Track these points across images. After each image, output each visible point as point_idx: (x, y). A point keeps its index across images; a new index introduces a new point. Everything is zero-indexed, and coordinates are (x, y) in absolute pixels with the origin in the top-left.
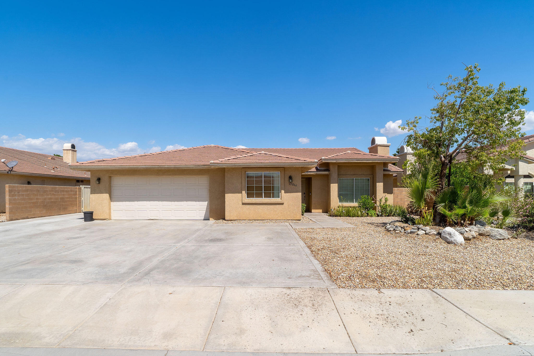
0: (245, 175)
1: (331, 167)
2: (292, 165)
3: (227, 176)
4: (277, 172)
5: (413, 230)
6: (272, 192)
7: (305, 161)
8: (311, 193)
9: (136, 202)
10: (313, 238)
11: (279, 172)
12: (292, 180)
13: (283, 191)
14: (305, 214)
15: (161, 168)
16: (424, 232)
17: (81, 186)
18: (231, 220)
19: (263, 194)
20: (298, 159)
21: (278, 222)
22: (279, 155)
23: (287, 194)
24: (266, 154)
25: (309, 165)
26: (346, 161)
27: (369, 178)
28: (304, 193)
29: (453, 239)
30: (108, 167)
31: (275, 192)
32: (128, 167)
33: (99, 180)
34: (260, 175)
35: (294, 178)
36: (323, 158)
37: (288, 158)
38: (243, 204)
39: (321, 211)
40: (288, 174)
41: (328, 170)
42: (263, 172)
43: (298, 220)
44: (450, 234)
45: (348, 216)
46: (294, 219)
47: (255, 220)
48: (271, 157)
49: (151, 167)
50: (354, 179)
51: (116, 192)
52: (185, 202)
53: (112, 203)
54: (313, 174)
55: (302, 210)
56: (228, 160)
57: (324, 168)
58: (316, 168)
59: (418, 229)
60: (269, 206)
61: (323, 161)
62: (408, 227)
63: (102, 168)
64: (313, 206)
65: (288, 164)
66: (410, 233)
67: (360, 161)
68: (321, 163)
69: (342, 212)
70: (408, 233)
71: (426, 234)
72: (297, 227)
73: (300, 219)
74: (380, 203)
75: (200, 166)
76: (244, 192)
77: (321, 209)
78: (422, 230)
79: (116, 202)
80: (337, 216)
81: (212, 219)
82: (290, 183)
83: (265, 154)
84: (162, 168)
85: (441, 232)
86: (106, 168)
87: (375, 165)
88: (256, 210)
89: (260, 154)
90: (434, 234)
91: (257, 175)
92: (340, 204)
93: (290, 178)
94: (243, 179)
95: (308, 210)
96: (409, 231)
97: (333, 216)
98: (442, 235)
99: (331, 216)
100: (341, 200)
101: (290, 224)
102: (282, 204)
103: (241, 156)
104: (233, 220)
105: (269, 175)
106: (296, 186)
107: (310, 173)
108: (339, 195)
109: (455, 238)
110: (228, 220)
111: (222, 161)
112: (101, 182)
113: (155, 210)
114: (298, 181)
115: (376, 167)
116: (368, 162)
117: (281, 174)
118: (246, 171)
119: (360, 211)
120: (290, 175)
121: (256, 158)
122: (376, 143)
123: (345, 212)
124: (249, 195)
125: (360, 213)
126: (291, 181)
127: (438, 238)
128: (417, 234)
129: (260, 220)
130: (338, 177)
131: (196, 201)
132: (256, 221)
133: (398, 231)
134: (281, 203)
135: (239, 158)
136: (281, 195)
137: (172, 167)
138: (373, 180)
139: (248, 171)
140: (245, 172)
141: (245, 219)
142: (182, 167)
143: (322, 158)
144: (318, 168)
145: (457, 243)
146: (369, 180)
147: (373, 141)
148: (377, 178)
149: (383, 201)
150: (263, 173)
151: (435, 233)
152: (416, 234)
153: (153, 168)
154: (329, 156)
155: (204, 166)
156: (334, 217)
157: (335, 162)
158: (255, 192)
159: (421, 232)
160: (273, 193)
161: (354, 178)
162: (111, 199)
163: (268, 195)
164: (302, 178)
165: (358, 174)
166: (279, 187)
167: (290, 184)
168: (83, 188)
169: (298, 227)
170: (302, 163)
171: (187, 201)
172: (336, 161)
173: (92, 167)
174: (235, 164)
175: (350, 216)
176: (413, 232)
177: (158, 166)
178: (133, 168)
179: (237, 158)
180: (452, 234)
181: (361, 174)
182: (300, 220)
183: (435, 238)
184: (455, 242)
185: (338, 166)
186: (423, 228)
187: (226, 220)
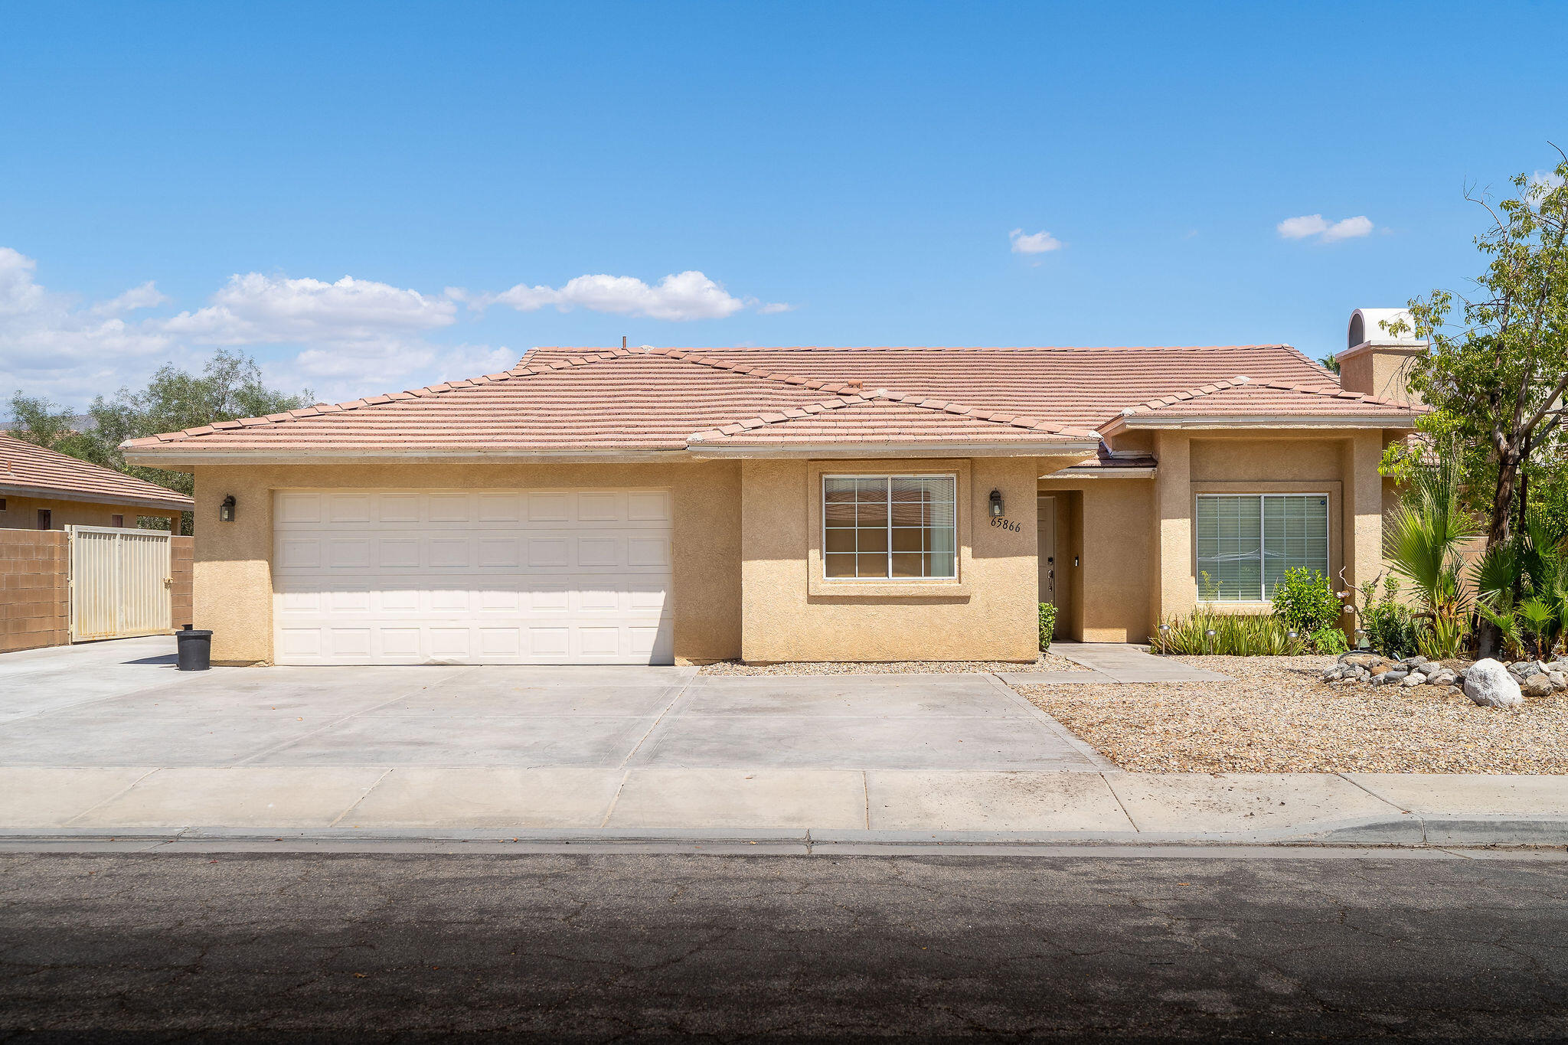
0: (821, 487)
1: (1164, 451)
2: (1002, 451)
3: (752, 491)
4: (944, 475)
5: (1393, 674)
6: (923, 552)
7: (1052, 433)
8: (1077, 558)
9: (376, 595)
10: (1078, 703)
11: (951, 475)
12: (1000, 508)
13: (966, 551)
14: (1054, 648)
15: (490, 458)
16: (1423, 677)
17: (67, 527)
18: (766, 664)
19: (890, 560)
20: (1026, 427)
21: (948, 670)
22: (950, 408)
23: (981, 560)
24: (895, 401)
25: (1067, 451)
26: (1225, 424)
27: (1327, 494)
28: (1050, 560)
29: (1489, 692)
30: (279, 454)
31: (936, 552)
32: (359, 454)
33: (230, 503)
34: (877, 485)
35: (1007, 501)
36: (1127, 411)
37: (987, 420)
38: (813, 600)
39: (1122, 634)
40: (987, 483)
41: (1151, 461)
42: (890, 477)
43: (1025, 662)
44: (1484, 678)
45: (1229, 653)
46: (1010, 659)
47: (859, 662)
48: (919, 413)
49: (452, 454)
50: (1263, 498)
51: (294, 551)
52: (573, 595)
53: (278, 598)
54: (1088, 476)
55: (1040, 630)
56: (753, 428)
57: (1135, 453)
58: (1103, 452)
59: (1410, 669)
60: (911, 608)
61: (1128, 426)
62: (1381, 666)
63: (255, 459)
64: (1087, 613)
65: (988, 447)
66: (1385, 683)
67: (1283, 427)
68: (1119, 431)
69: (1206, 633)
70: (1379, 684)
71: (1427, 682)
72: (1024, 683)
73: (1032, 658)
74: (1368, 601)
75: (643, 453)
76: (814, 554)
77: (1120, 627)
78: (1420, 671)
79: (296, 592)
80: (1185, 653)
81: (684, 661)
82: (994, 520)
83: (890, 400)
84: (496, 457)
85: (1464, 674)
86: (271, 459)
87: (1347, 440)
88: (863, 624)
89: (870, 399)
90: (1447, 680)
91: (864, 486)
92: (1202, 605)
93: (995, 498)
94: (813, 503)
95: (1066, 630)
96: (1381, 677)
97: (1169, 653)
98: (1467, 681)
99: (1160, 652)
100: (1203, 591)
101: (996, 673)
102: (965, 600)
103: (801, 413)
104: (772, 663)
105: (912, 485)
106: (1018, 529)
107: (1076, 473)
108: (1198, 569)
109: (1496, 688)
110: (751, 664)
111: (732, 435)
112: (236, 515)
113: (453, 624)
114: (1025, 510)
115: (1353, 450)
116: (1316, 427)
117: (958, 483)
118: (824, 473)
119: (1281, 634)
120: (993, 487)
121: (861, 421)
122: (1366, 340)
123: (1218, 638)
124: (834, 567)
125: (1277, 640)
126: (997, 511)
127: (1456, 692)
128: (1404, 686)
129: (878, 662)
130: (1193, 492)
131: (617, 591)
132: (864, 666)
133: (1353, 680)
134: (961, 594)
135: (795, 419)
136: (960, 565)
137: (534, 454)
138: (1342, 502)
139: (833, 473)
140: (820, 475)
141: (819, 658)
142: (573, 454)
143: (1123, 412)
144: (1110, 450)
145: (1500, 702)
146: (1324, 503)
147: (1356, 327)
148: (1356, 496)
149: (1380, 592)
150: (889, 479)
151: (1451, 678)
152: (1401, 683)
153: (459, 459)
154: (1153, 404)
155: (659, 453)
156: (1172, 658)
157: (1178, 427)
158: (857, 553)
159: (1415, 678)
160: (928, 557)
161: (1263, 495)
162: (277, 583)
163: (907, 567)
164: (1040, 493)
165: (1278, 478)
166: (950, 532)
167: (993, 523)
168: (74, 537)
169: (1028, 680)
170: (1042, 441)
171: (580, 588)
172: (1183, 425)
173: (217, 455)
174: (787, 448)
175: (1237, 653)
176: (1393, 679)
177: (479, 450)
178: (377, 457)
179: (785, 421)
180: (1490, 676)
181: (1290, 477)
182: (1034, 663)
183: (1446, 693)
184: (1493, 699)
185: (1193, 443)
186: (1422, 667)
187: (744, 664)
